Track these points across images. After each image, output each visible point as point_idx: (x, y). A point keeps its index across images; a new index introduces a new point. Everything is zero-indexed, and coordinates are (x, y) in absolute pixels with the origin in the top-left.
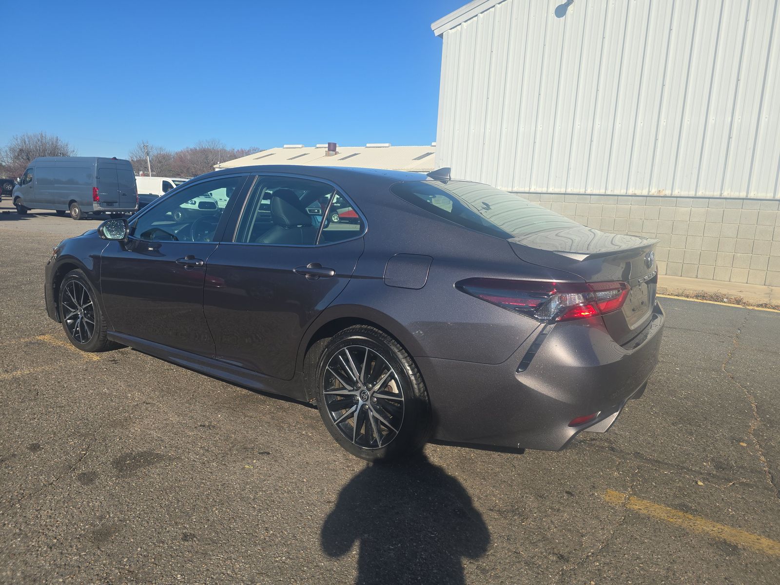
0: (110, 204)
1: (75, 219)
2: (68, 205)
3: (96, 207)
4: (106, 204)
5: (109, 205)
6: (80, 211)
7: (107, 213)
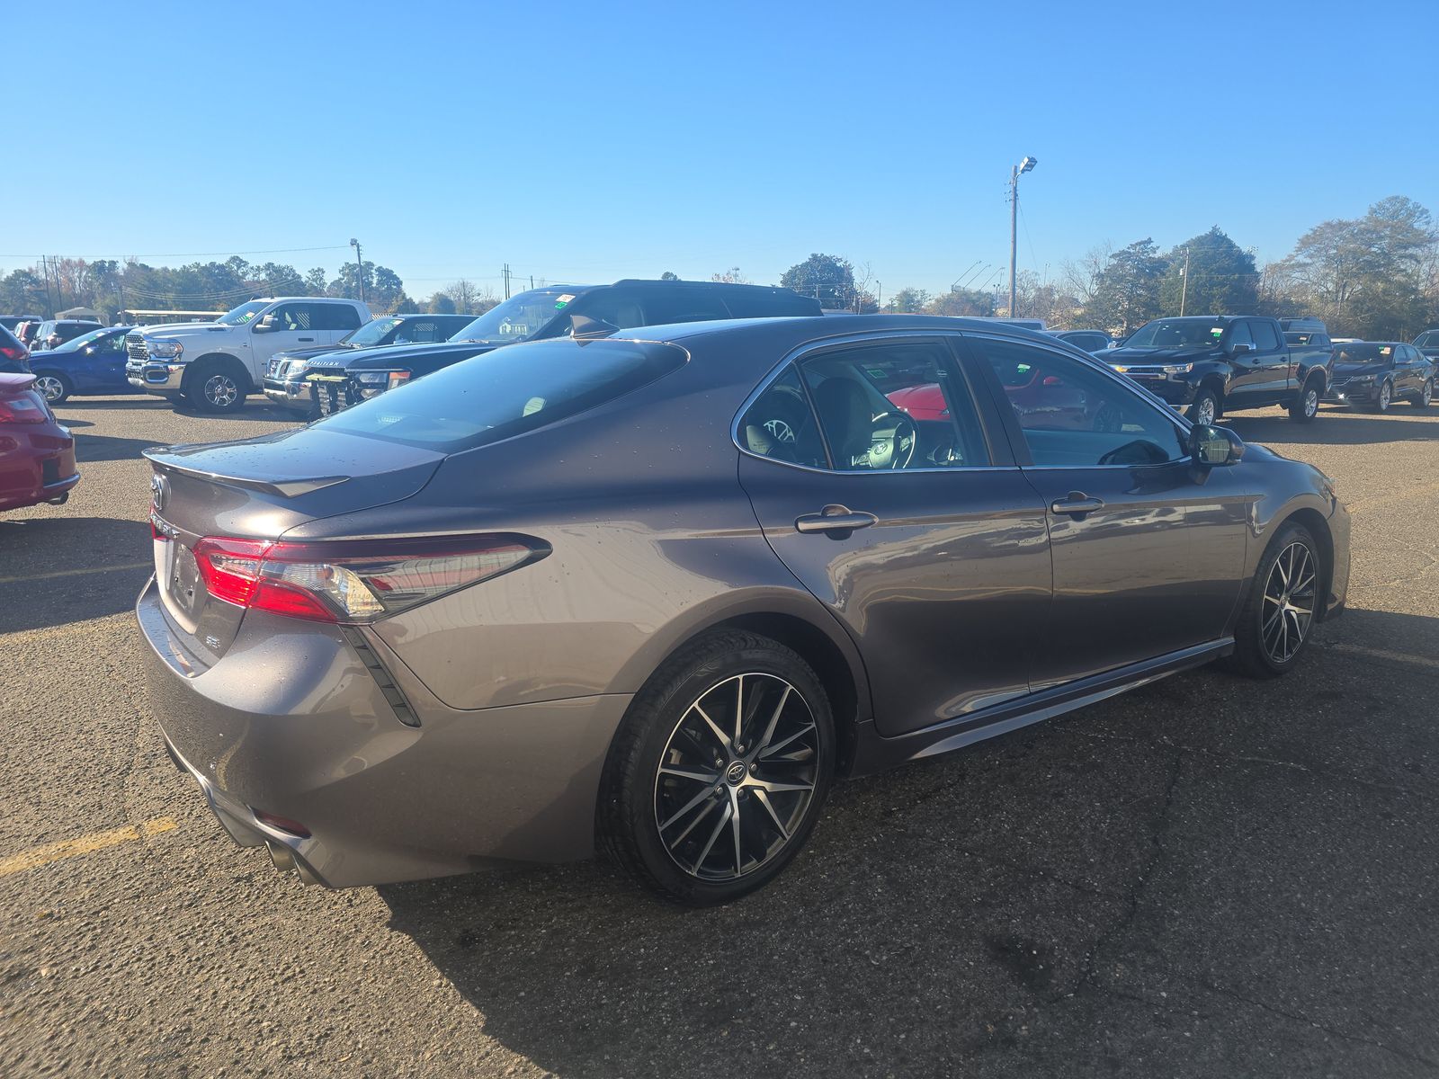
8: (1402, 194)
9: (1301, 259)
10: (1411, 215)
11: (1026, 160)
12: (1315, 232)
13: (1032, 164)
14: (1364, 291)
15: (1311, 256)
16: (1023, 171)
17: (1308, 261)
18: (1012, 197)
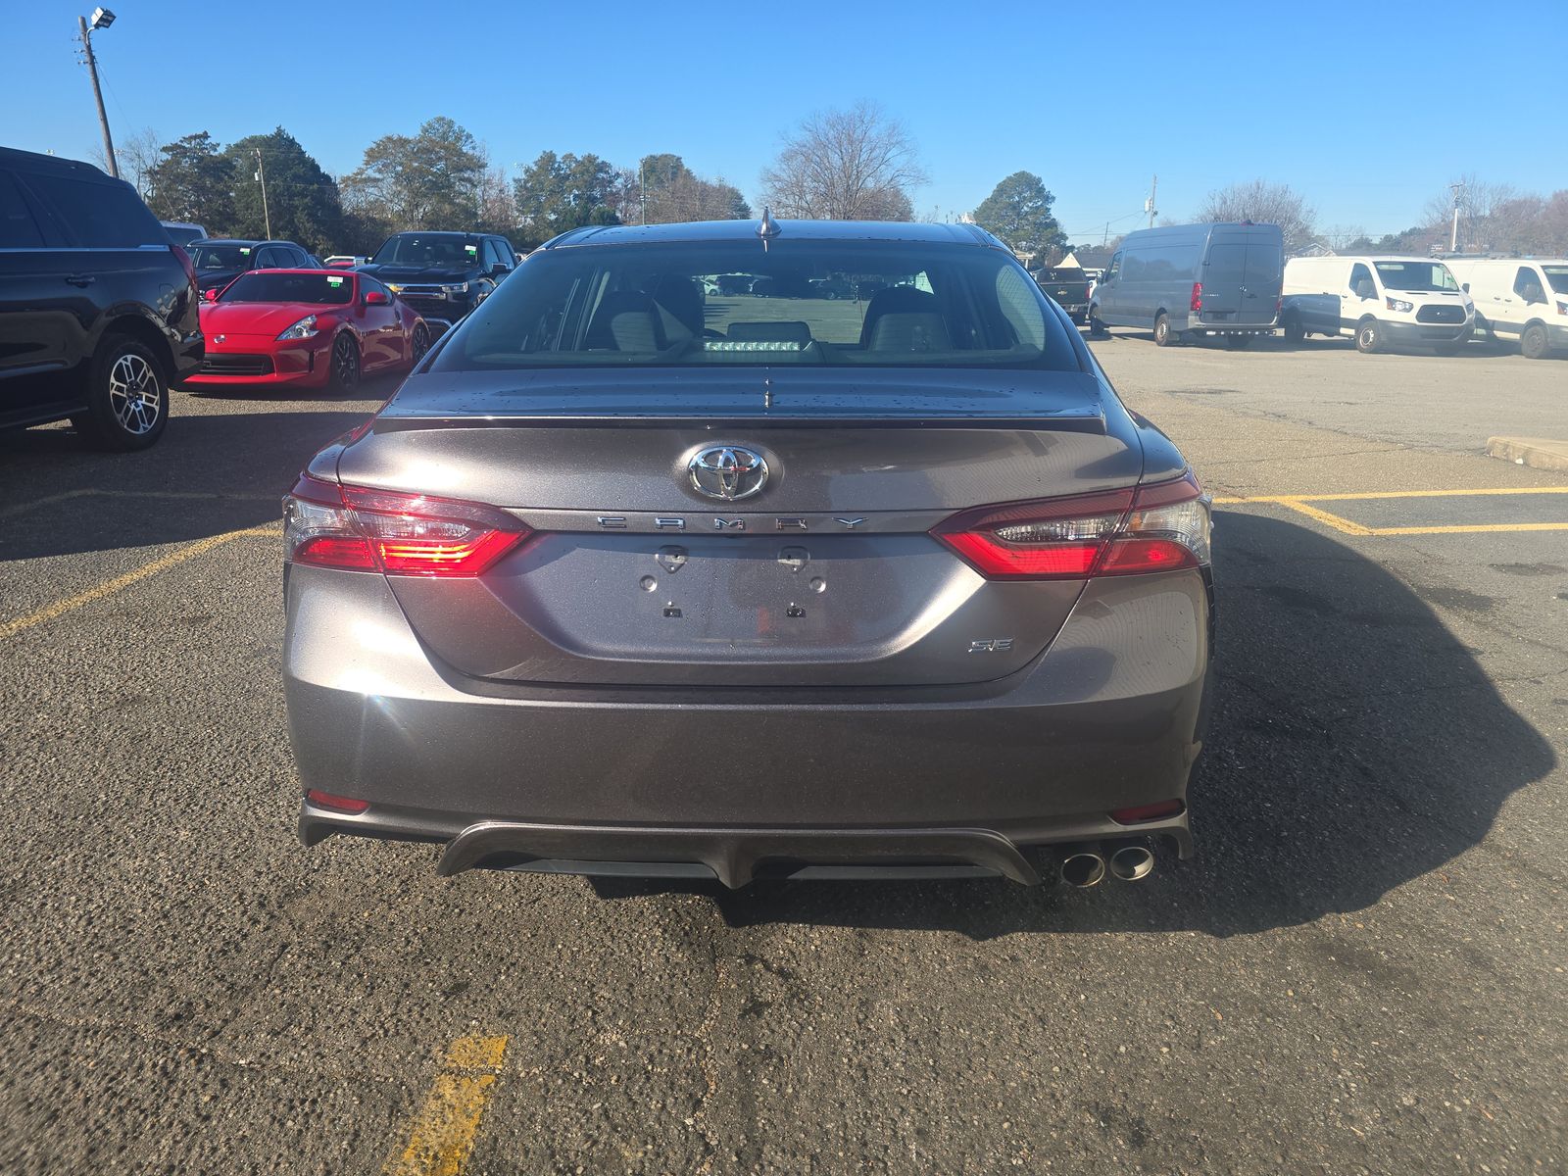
0: (1219, 315)
1: (1159, 344)
2: (1154, 319)
3: (1193, 322)
4: (1211, 315)
5: (1218, 318)
6: (1169, 328)
7: (1208, 333)
8: (449, 117)
9: (371, 173)
10: (458, 139)
11: (99, 13)
12: (378, 145)
13: (107, 20)
14: (434, 211)
15: (380, 171)
16: (97, 26)
17: (378, 176)
18: (87, 59)
